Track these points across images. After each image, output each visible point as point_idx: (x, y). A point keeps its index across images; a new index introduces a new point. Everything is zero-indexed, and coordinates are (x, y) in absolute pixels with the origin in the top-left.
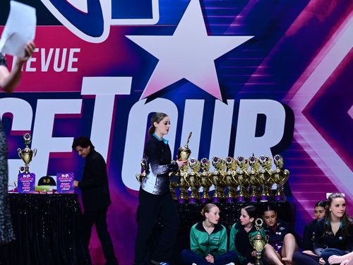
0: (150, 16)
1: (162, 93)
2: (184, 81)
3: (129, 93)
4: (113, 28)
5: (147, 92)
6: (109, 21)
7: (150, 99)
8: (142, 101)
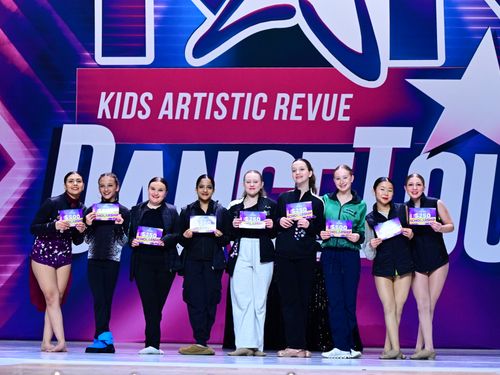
0: (435, 57)
1: (448, 147)
2: (473, 133)
3: (409, 146)
4: (391, 71)
5: (429, 145)
6: (386, 63)
7: (433, 153)
8: (424, 156)
